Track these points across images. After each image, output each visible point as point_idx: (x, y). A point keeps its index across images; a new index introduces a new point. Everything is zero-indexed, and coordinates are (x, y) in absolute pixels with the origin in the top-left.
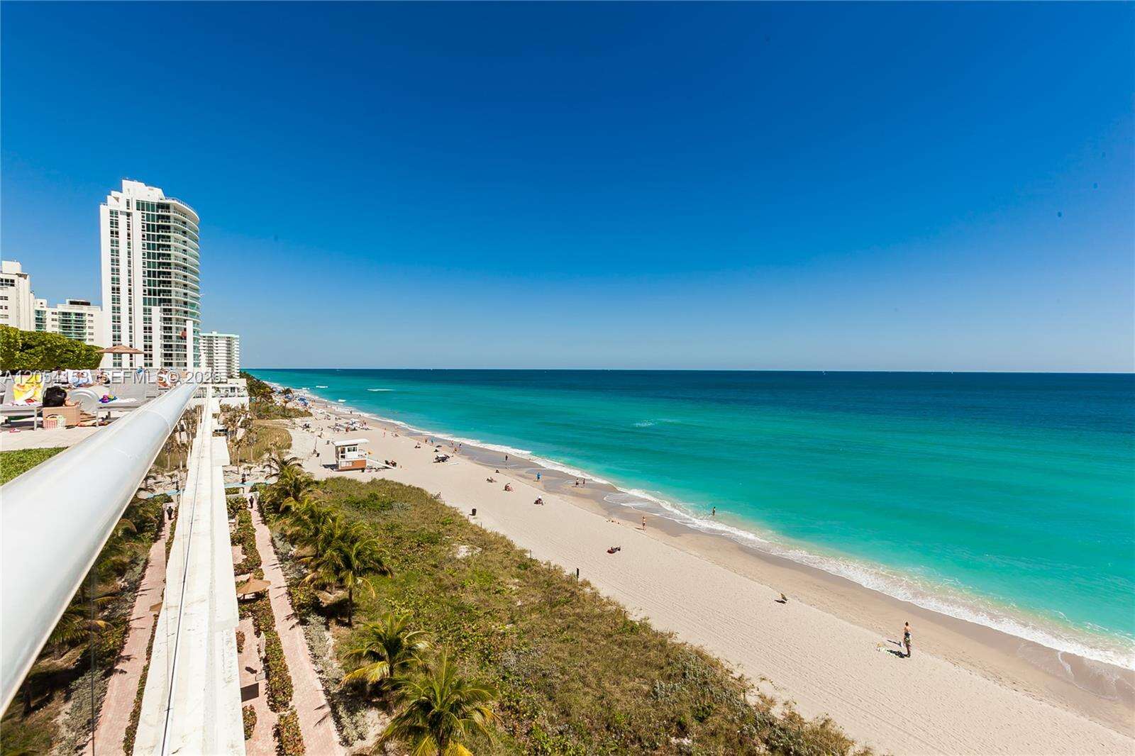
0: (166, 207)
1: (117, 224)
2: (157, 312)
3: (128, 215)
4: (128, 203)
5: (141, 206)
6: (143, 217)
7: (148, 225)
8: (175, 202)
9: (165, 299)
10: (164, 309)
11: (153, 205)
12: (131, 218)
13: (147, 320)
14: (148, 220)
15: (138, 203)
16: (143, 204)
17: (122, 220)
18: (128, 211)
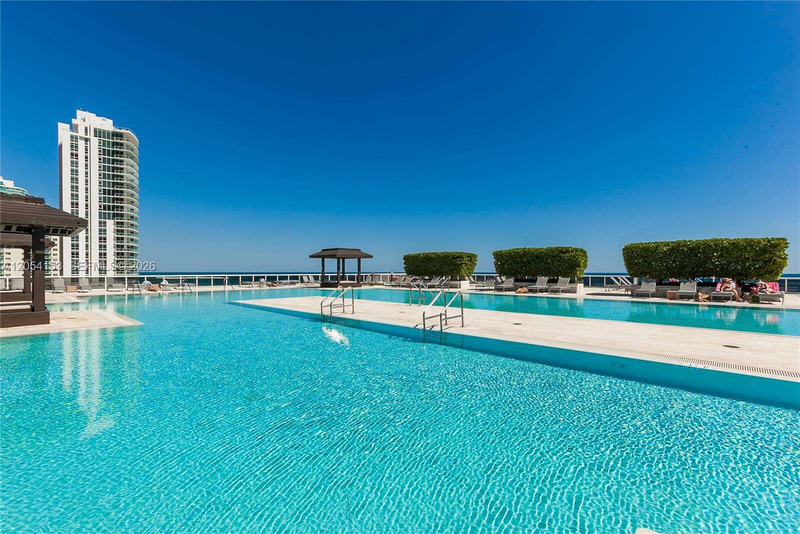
0: (120, 136)
1: (77, 147)
2: (110, 225)
3: (86, 140)
4: (86, 129)
5: (98, 133)
6: (100, 143)
7: (104, 150)
8: (129, 132)
9: (118, 214)
10: (117, 222)
11: (108, 133)
12: (88, 143)
13: (103, 231)
14: (104, 146)
15: (95, 131)
16: (100, 132)
17: (81, 144)
18: (86, 137)
